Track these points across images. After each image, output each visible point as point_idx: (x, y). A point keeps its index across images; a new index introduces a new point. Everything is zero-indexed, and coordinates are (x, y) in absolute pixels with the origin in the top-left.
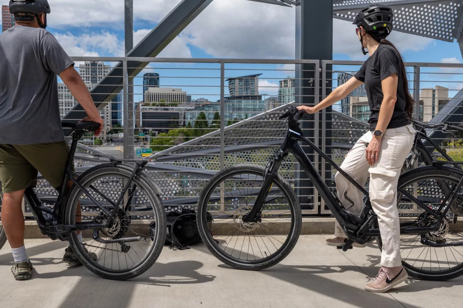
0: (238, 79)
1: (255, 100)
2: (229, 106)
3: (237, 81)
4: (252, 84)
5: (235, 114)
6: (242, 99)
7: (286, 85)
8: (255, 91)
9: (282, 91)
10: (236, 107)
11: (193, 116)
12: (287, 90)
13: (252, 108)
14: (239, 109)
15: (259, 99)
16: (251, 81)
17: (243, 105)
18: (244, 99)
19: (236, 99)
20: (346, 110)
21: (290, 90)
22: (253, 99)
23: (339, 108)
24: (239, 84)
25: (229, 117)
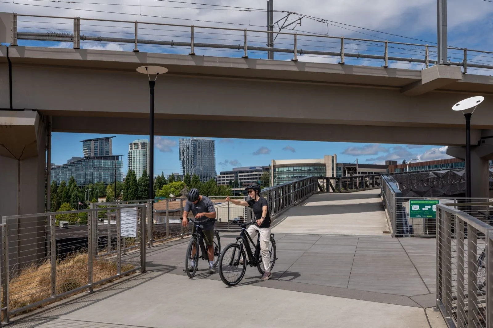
0: (94, 140)
1: (113, 161)
2: (90, 165)
3: (93, 142)
4: (106, 145)
5: (96, 173)
6: (101, 159)
7: (136, 147)
8: (109, 152)
9: (133, 152)
10: (97, 166)
11: (57, 175)
12: (138, 152)
13: (110, 168)
14: (99, 168)
15: (116, 160)
16: (106, 143)
17: (102, 164)
18: (103, 159)
19: (96, 159)
20: (187, 170)
21: (141, 152)
22: (111, 160)
23: (181, 169)
24: (95, 145)
25: (90, 175)
